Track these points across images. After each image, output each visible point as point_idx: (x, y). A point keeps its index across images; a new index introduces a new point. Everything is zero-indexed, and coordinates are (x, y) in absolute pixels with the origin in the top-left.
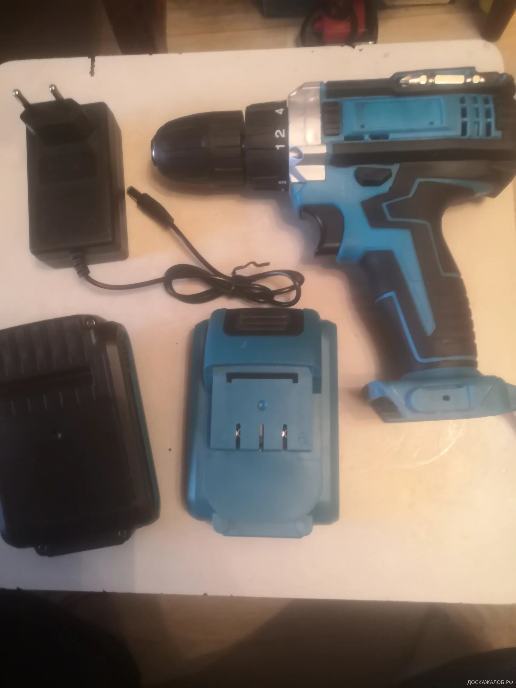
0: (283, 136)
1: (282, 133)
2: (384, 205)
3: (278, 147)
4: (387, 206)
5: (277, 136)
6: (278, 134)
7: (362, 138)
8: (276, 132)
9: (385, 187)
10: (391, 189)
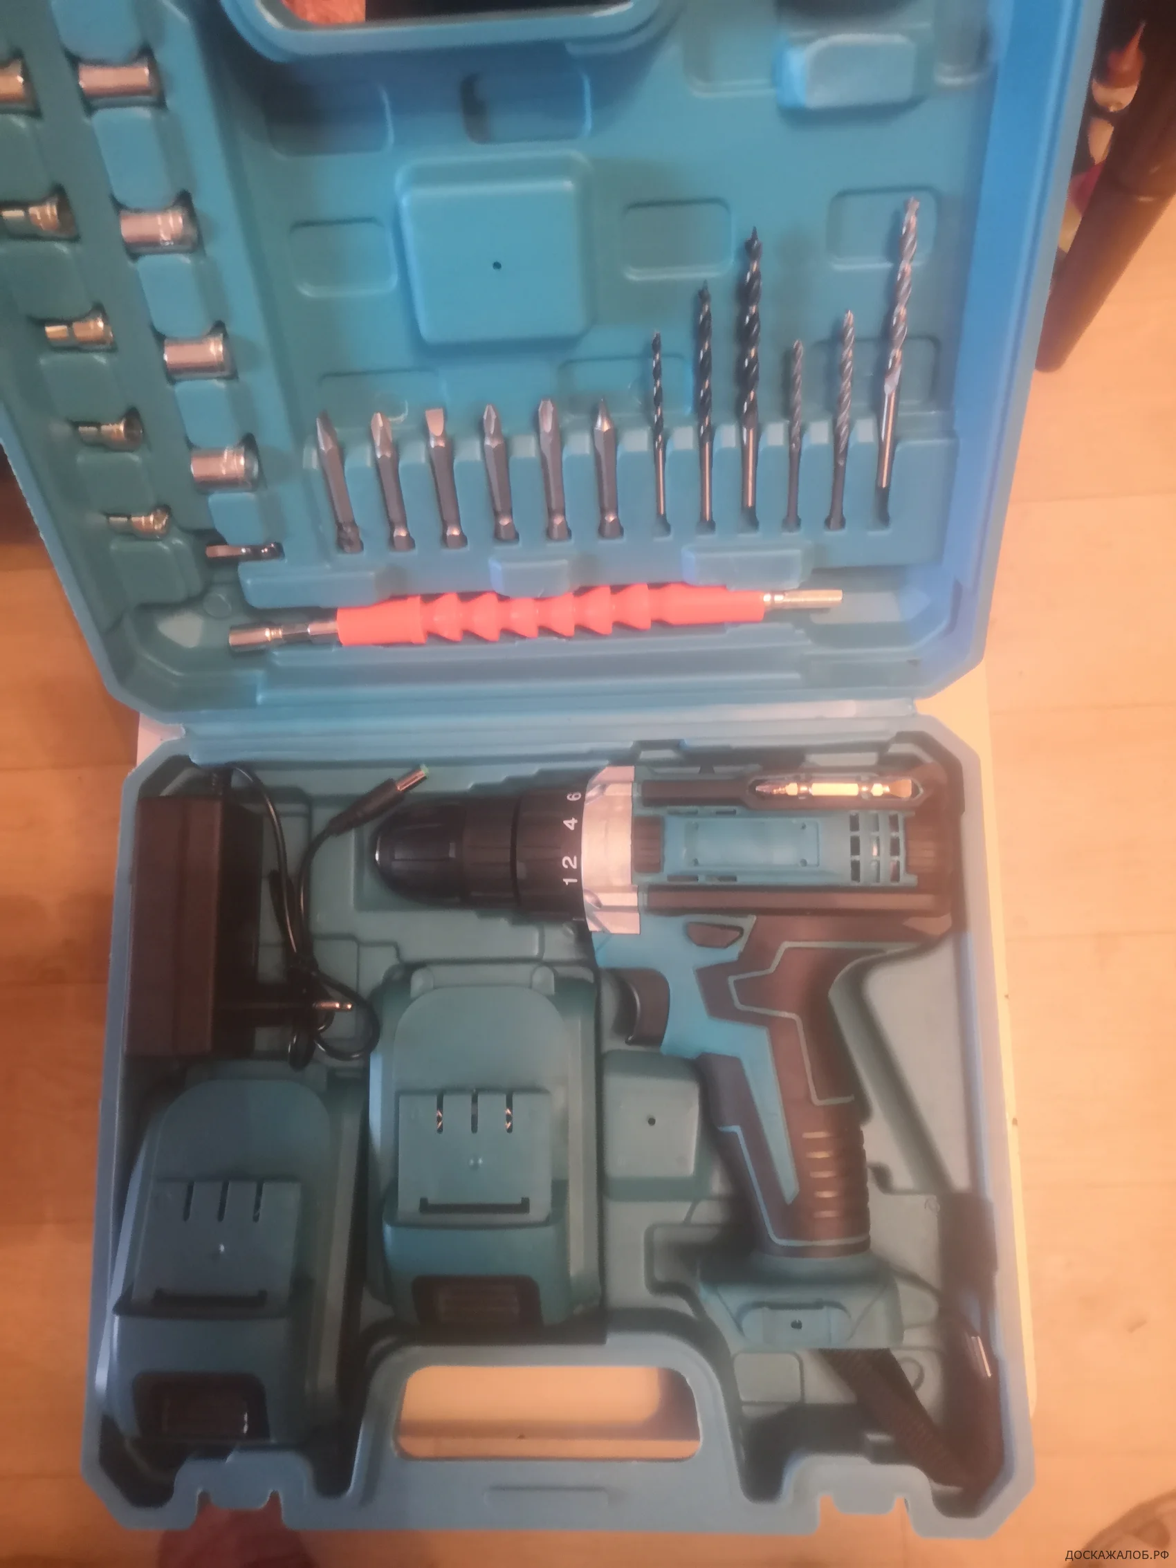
0: (575, 867)
1: (573, 863)
2: (731, 980)
3: (567, 881)
4: (736, 982)
5: (566, 866)
6: (567, 862)
7: (696, 879)
8: (564, 860)
9: (732, 953)
10: (741, 955)
